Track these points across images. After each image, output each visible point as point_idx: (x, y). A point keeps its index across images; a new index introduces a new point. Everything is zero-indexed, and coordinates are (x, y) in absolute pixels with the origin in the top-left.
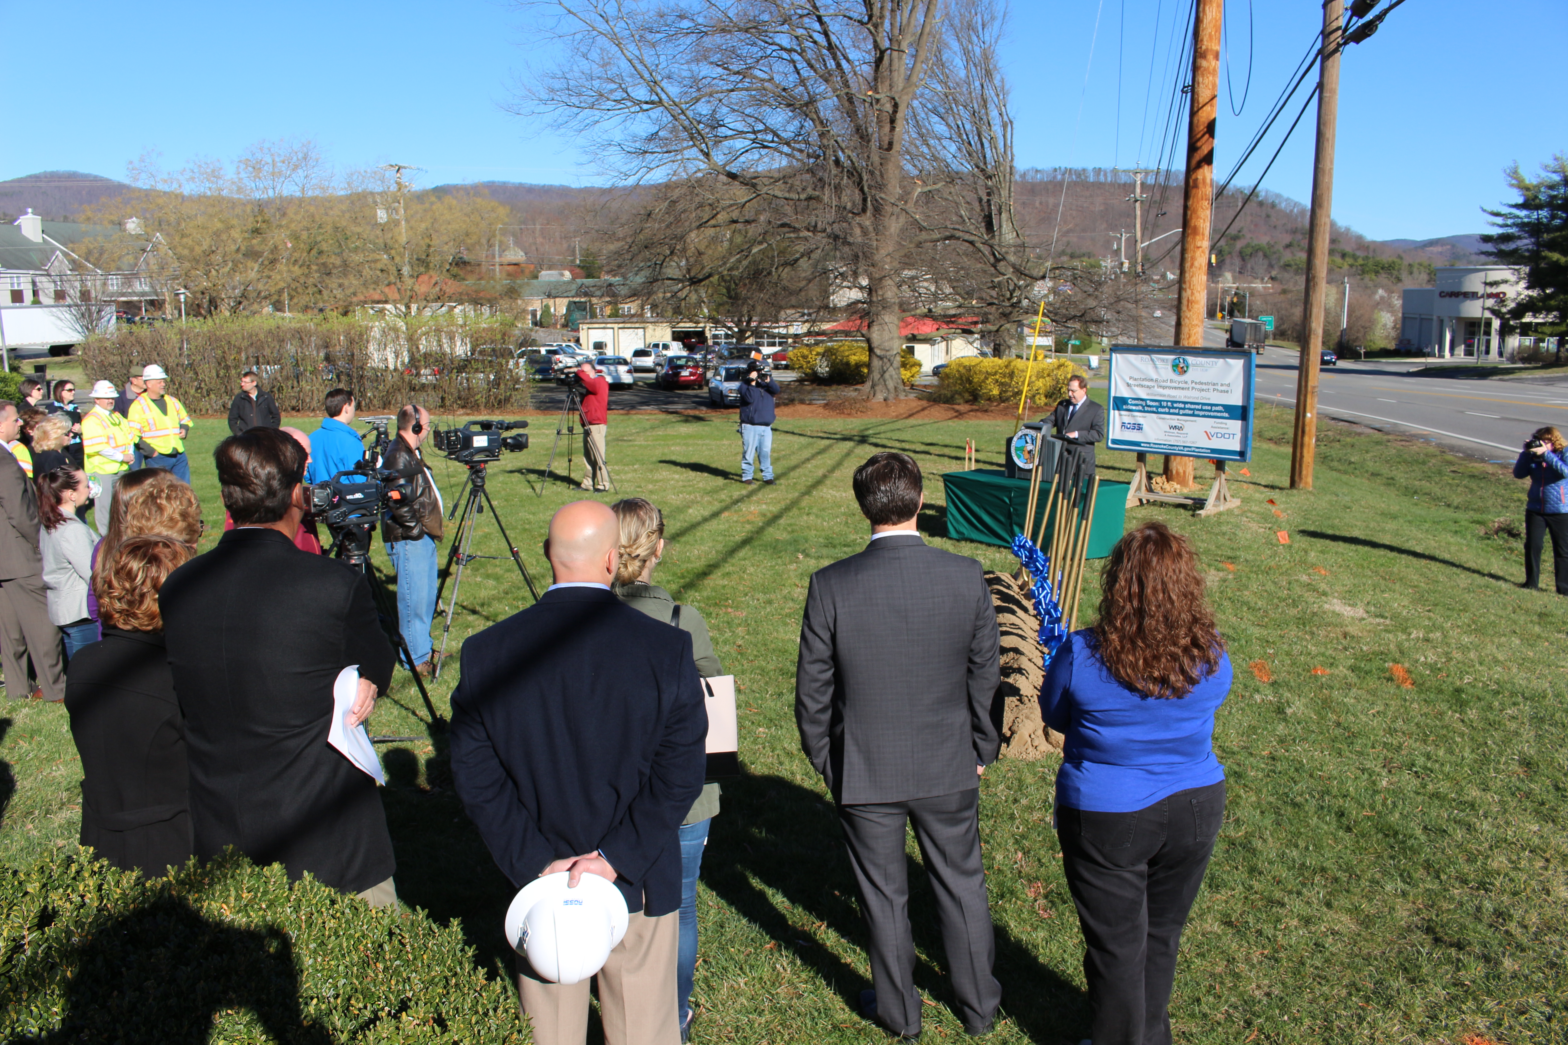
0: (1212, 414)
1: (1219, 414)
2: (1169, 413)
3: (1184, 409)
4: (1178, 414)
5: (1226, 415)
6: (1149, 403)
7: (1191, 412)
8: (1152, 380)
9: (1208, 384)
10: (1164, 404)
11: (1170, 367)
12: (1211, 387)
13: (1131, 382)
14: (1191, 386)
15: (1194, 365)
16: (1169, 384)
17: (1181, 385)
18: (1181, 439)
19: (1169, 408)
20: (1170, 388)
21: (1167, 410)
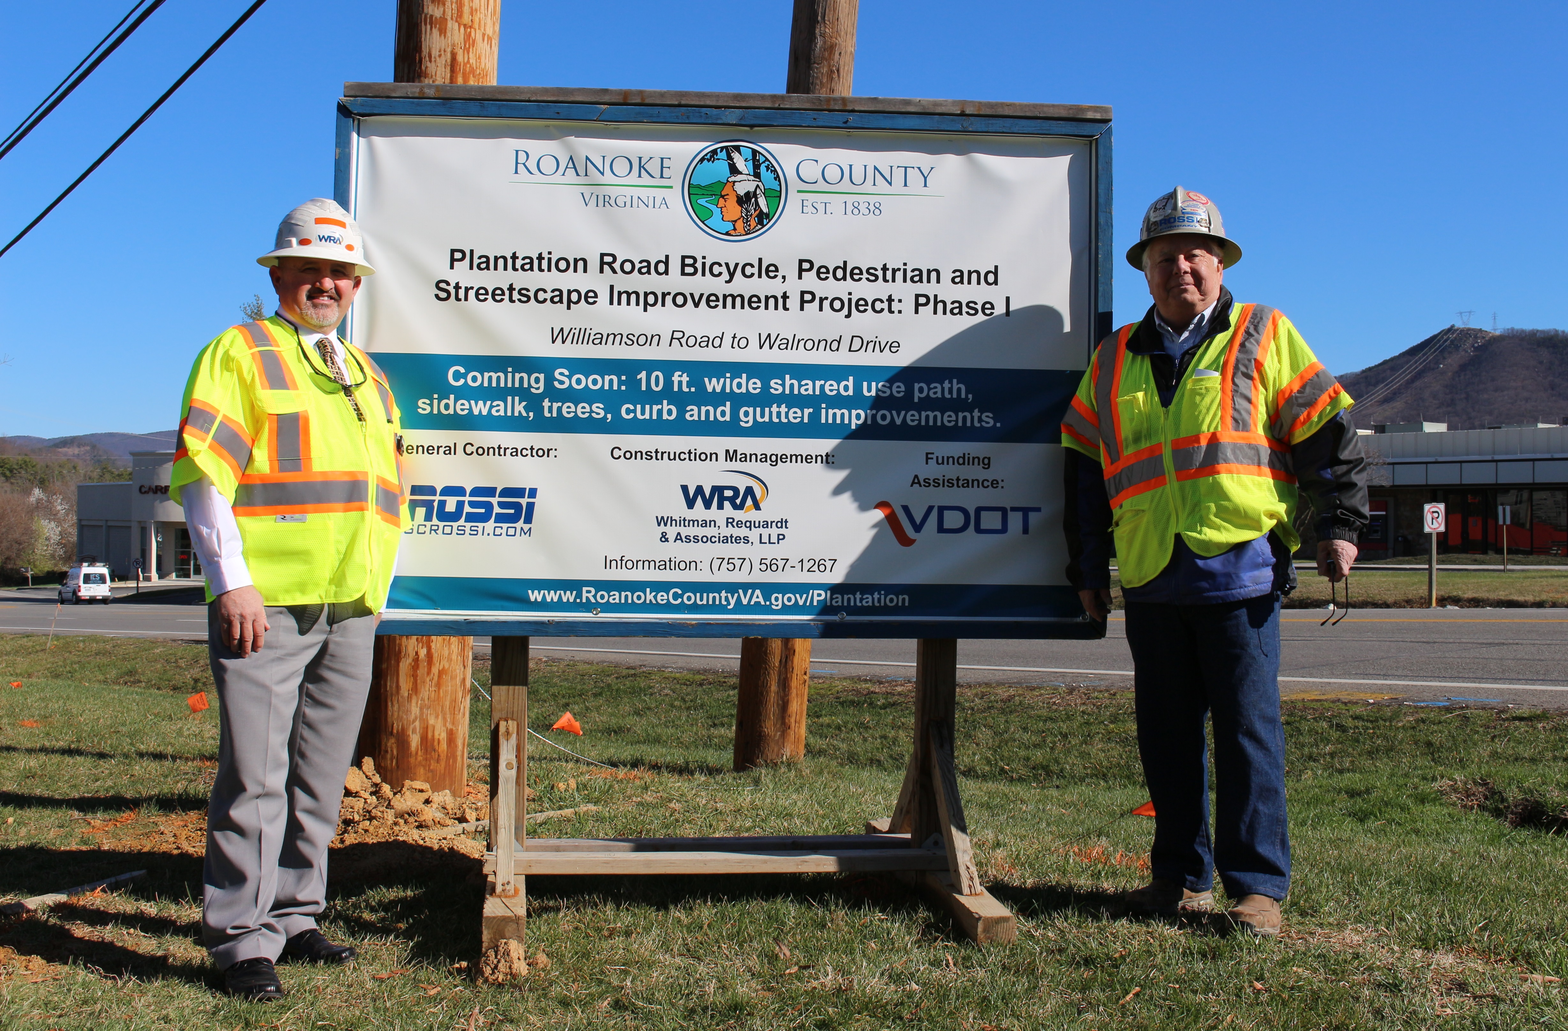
0: (912, 418)
1: (948, 419)
2: (681, 427)
3: (764, 399)
4: (732, 429)
5: (988, 421)
6: (563, 379)
7: (795, 415)
8: (580, 264)
9: (886, 273)
10: (657, 381)
11: (676, 198)
12: (906, 292)
13: (463, 275)
14: (794, 287)
15: (808, 187)
16: (674, 282)
17: (740, 285)
18: (755, 552)
19: (681, 400)
20: (681, 299)
21: (668, 411)
